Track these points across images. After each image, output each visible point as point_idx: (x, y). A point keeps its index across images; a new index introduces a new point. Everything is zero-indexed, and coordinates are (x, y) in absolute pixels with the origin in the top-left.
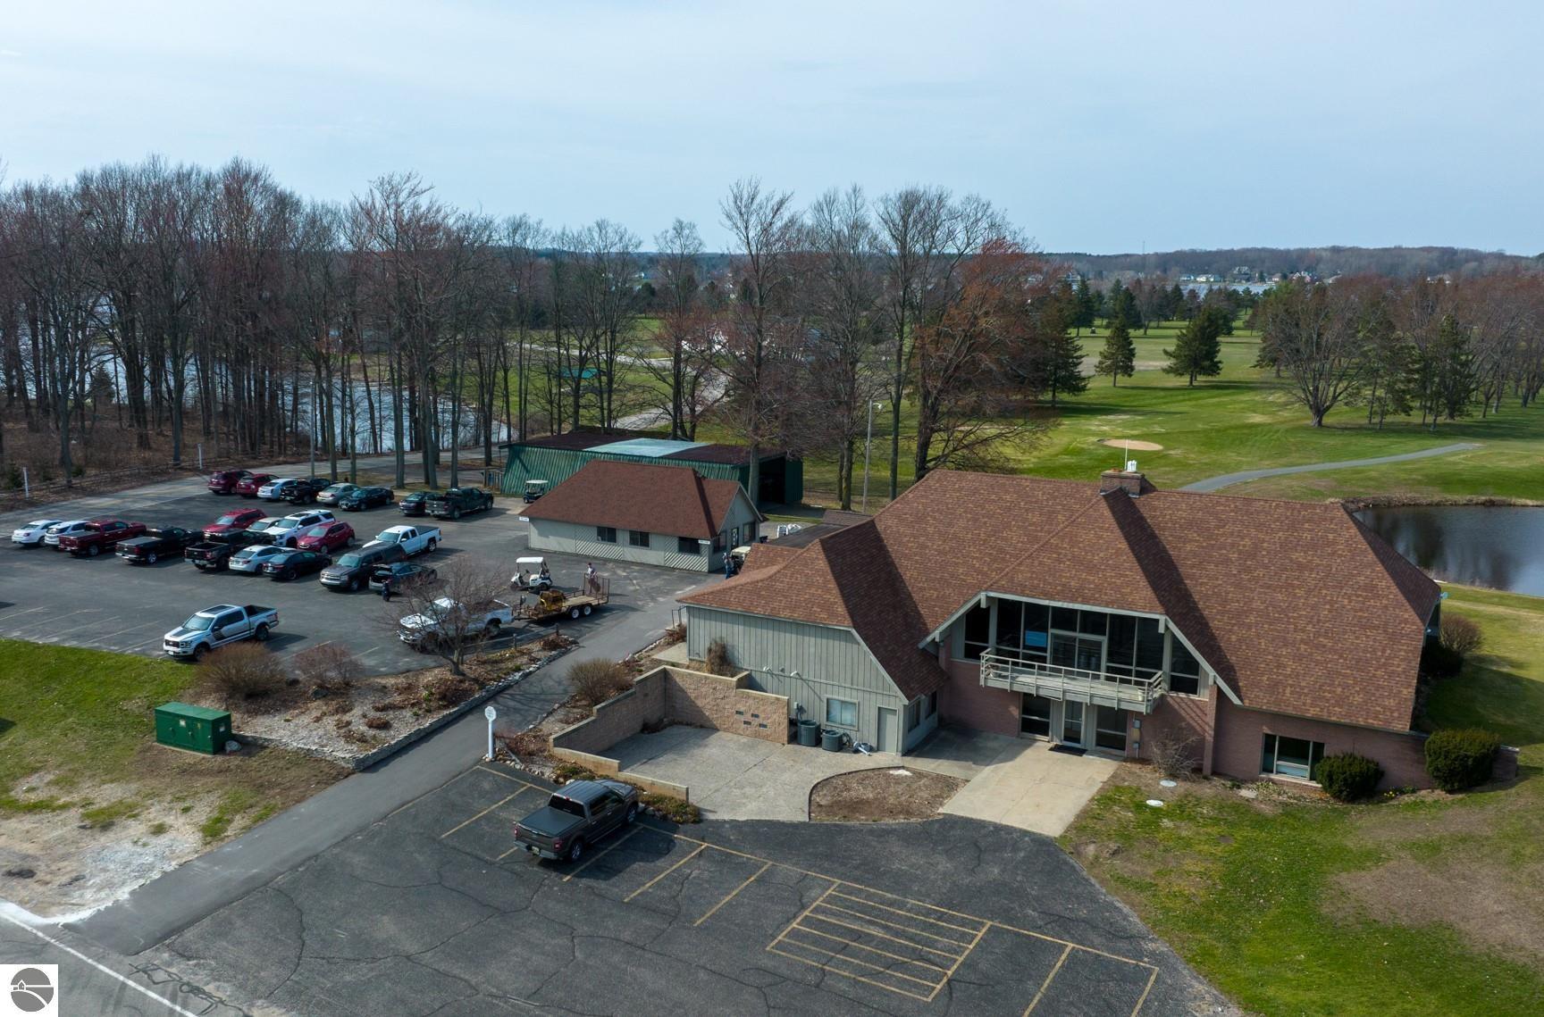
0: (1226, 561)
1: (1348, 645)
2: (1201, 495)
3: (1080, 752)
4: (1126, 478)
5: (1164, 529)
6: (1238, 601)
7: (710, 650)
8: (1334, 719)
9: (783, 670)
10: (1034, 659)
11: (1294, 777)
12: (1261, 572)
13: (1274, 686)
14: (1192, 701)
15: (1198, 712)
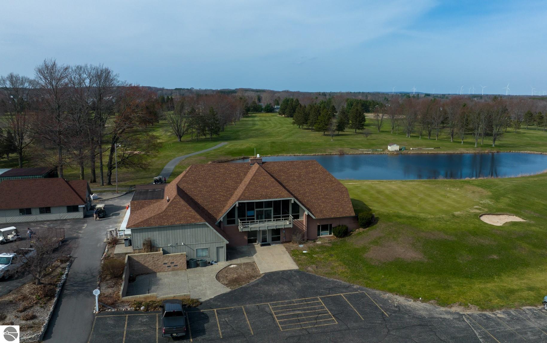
0: (294, 180)
1: (333, 197)
2: (279, 162)
3: (269, 245)
4: (258, 159)
5: (274, 173)
6: (302, 190)
7: (144, 244)
8: (338, 216)
9: (177, 244)
10: (251, 219)
11: (326, 235)
12: (304, 181)
13: (321, 211)
14: (298, 221)
15: (300, 224)
